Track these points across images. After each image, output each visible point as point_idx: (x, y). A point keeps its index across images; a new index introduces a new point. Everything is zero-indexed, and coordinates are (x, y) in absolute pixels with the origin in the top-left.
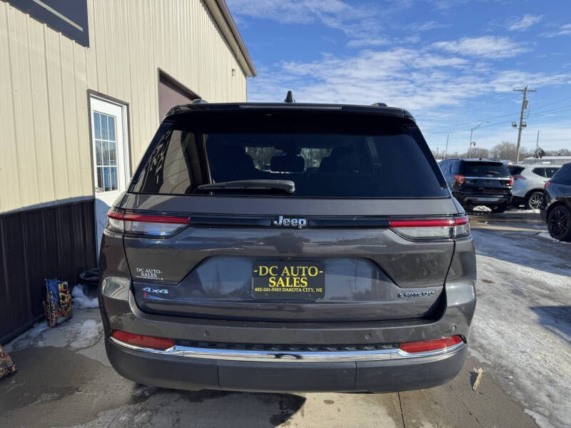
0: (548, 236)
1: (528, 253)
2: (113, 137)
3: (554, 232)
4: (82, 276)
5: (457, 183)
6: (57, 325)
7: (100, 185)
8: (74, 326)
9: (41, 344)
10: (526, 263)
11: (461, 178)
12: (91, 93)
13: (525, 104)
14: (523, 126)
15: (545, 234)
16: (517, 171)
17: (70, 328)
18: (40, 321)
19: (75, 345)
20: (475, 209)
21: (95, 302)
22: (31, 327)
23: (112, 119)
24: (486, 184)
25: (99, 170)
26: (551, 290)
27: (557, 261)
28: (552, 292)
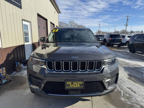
0: (129, 52)
1: (123, 56)
2: (28, 30)
3: (130, 51)
4: (23, 61)
5: (109, 40)
6: (18, 72)
7: (25, 41)
8: (22, 72)
9: (16, 75)
10: (123, 58)
11: (110, 38)
12: (23, 20)
13: (128, 20)
14: (127, 25)
15: (128, 51)
16: (124, 37)
17: (21, 72)
18: (14, 71)
19: (23, 75)
20: (114, 46)
21: (26, 67)
22: (13, 72)
23: (27, 26)
24: (116, 40)
25: (25, 37)
26: (126, 63)
27: (129, 57)
28: (126, 64)
